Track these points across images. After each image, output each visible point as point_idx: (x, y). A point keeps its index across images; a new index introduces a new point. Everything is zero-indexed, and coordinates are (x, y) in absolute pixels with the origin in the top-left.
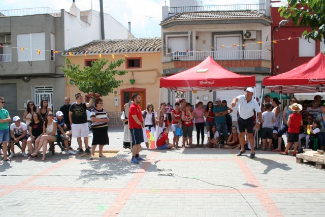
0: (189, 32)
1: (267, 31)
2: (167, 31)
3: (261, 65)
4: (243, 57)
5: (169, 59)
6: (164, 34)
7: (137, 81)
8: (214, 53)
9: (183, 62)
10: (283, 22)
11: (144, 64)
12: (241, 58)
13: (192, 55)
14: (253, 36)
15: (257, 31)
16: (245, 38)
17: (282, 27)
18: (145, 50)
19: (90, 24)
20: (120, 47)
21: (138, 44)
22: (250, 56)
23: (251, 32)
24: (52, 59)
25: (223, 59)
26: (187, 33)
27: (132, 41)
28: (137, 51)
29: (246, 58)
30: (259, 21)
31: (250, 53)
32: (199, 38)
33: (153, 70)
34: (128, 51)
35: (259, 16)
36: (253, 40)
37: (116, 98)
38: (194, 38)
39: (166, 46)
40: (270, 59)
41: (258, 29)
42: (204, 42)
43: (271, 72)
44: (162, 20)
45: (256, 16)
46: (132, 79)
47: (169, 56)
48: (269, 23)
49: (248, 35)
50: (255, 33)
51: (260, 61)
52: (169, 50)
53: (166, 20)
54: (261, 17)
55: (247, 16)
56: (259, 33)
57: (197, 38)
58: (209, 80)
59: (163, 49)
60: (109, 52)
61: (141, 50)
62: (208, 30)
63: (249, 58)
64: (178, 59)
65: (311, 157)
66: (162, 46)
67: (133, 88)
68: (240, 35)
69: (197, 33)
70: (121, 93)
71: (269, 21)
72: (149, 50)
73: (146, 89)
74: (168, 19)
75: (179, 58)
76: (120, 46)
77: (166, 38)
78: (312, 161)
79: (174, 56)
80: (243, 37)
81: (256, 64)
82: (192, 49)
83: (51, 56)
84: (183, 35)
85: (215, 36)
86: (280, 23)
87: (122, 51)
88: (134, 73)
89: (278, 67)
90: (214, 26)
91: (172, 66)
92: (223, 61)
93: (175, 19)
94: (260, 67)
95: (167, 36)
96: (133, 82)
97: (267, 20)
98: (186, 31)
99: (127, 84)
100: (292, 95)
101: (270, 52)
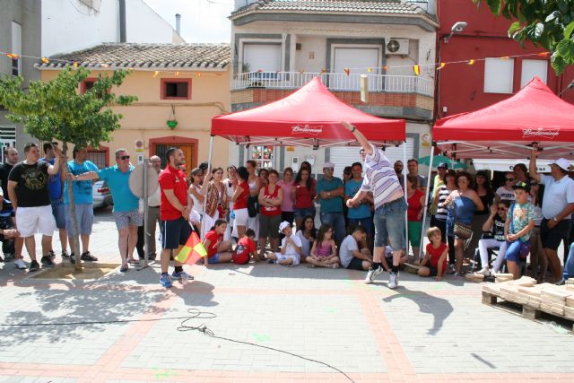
0: (284, 35)
1: (428, 42)
2: (241, 31)
3: (415, 104)
4: (383, 88)
5: (245, 84)
6: (237, 37)
7: (182, 123)
8: (328, 76)
9: (269, 91)
10: (458, 27)
11: (196, 92)
12: (380, 90)
13: (288, 79)
14: (403, 49)
15: (411, 41)
16: (387, 52)
17: (456, 35)
18: (199, 65)
19: (96, 11)
20: (152, 58)
21: (187, 54)
22: (395, 86)
23: (399, 41)
24: (15, 73)
25: (346, 89)
26: (280, 36)
27: (177, 48)
28: (182, 65)
29: (388, 90)
30: (415, 22)
31: (396, 81)
32: (303, 48)
33: (213, 104)
34: (167, 65)
35: (415, 12)
36: (402, 56)
37: (140, 154)
38: (293, 47)
39: (240, 60)
40: (432, 93)
41: (414, 37)
42: (312, 56)
43: (432, 118)
44: (233, 10)
45: (411, 12)
46: (172, 119)
47: (244, 78)
48: (434, 26)
49: (393, 46)
50: (408, 44)
51: (413, 96)
52: (245, 68)
53: (241, 9)
54: (418, 14)
55: (392, 11)
56: (415, 43)
57: (298, 47)
58: (312, 125)
59: (232, 65)
60: (130, 65)
61: (191, 65)
62: (320, 33)
63: (394, 90)
64: (260, 84)
65: (513, 293)
66: (231, 59)
67: (174, 138)
68: (380, 46)
69: (299, 37)
70: (150, 147)
71: (434, 23)
72: (207, 65)
73: (197, 140)
74: (245, 7)
75: (262, 82)
76: (152, 56)
77: (241, 45)
78: (515, 301)
79: (254, 79)
80: (384, 51)
81: (407, 101)
82: (287, 68)
83: (12, 67)
84: (273, 41)
85: (333, 46)
86: (453, 28)
87: (154, 65)
88: (176, 109)
89: (445, 109)
90: (331, 26)
91: (249, 97)
92: (345, 92)
93: (257, 9)
94: (413, 106)
95: (242, 40)
96: (173, 125)
97: (430, 21)
98: (278, 32)
99: (161, 129)
100: (469, 162)
101: (432, 81)
